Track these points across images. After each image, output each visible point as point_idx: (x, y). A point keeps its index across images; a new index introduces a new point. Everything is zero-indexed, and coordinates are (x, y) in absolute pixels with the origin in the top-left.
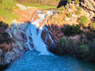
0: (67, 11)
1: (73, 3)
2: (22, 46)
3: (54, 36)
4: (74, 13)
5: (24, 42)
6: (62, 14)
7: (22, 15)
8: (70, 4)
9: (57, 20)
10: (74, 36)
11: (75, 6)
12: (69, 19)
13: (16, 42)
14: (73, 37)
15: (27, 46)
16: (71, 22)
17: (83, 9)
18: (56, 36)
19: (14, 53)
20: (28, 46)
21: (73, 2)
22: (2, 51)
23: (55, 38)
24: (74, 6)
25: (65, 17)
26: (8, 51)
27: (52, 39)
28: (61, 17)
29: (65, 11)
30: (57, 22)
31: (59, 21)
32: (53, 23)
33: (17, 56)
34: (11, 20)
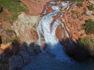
6: (82, 6)
9: (76, 13)
12: (91, 12)
16: (93, 16)
18: (74, 33)
19: (20, 57)
22: (5, 54)
25: (85, 10)
26: (13, 54)
28: (81, 10)
29: (86, 3)
30: (76, 16)
31: (78, 15)
32: (70, 17)
33: (25, 62)
34: (18, 13)
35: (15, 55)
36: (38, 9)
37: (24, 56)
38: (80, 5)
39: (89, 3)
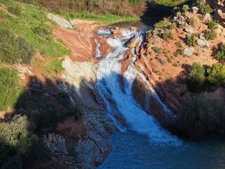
0: (184, 30)
1: (195, 12)
2: (101, 122)
3: (165, 94)
4: (201, 37)
5: (101, 114)
6: (172, 39)
7: (72, 43)
8: (187, 14)
9: (164, 52)
10: (213, 91)
11: (201, 18)
12: (192, 49)
13: (86, 113)
14: (211, 93)
15: (111, 123)
16: (197, 57)
17: (220, 26)
18: (169, 92)
19: (92, 142)
20: (112, 121)
21: (195, 8)
22: (64, 140)
23: (169, 99)
24: (198, 20)
25: (180, 46)
26: (78, 138)
27: (162, 101)
28: (171, 47)
29: (177, 32)
30: (165, 59)
31: (168, 55)
32: (155, 61)
33: (103, 151)
34: (60, 59)
35: (83, 141)
36: (83, 47)
37: (97, 140)
38: (169, 37)
39: (185, 33)
